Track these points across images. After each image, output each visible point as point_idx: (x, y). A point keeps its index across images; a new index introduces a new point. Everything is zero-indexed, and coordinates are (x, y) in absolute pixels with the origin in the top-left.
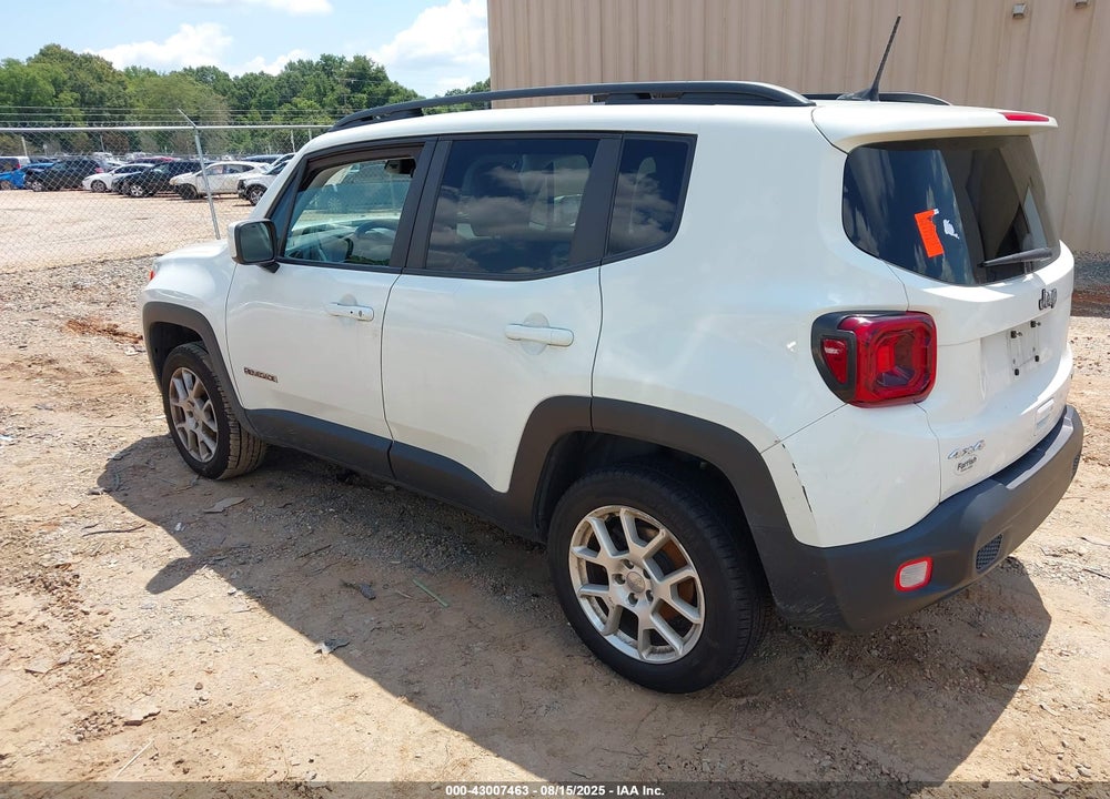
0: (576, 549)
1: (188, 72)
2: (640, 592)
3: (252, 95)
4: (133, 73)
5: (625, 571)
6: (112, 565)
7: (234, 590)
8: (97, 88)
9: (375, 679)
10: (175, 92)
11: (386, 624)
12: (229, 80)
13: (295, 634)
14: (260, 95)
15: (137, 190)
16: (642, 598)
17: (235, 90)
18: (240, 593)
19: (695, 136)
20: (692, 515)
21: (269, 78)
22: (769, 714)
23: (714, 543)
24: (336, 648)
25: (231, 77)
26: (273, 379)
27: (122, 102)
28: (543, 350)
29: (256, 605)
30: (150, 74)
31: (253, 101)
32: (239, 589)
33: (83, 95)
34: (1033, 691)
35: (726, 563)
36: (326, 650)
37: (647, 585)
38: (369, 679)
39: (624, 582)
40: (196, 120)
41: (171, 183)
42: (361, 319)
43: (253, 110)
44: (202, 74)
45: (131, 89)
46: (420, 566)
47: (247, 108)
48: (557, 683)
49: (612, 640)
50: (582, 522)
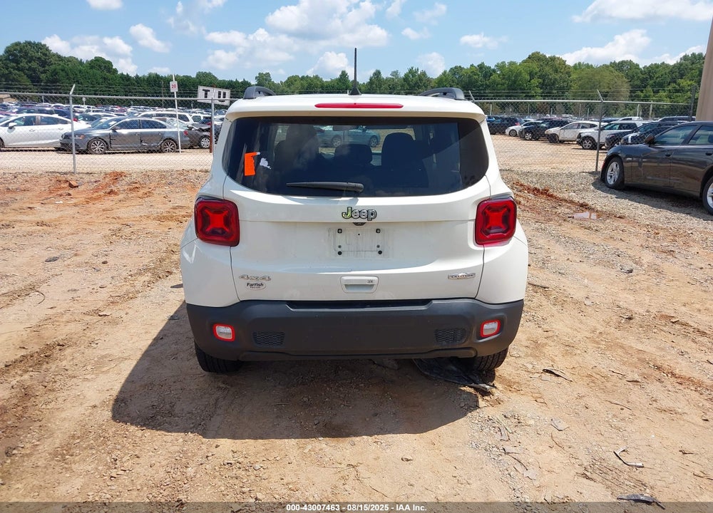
1: (614, 65)
3: (651, 78)
4: (578, 67)
8: (553, 76)
10: (597, 77)
12: (639, 69)
14: (657, 78)
15: (529, 136)
17: (640, 75)
21: (667, 66)
25: (641, 67)
27: (565, 84)
30: (588, 66)
31: (651, 82)
33: (544, 81)
40: (605, 96)
41: (546, 133)
43: (649, 89)
44: (620, 66)
45: (574, 76)
47: (645, 87)
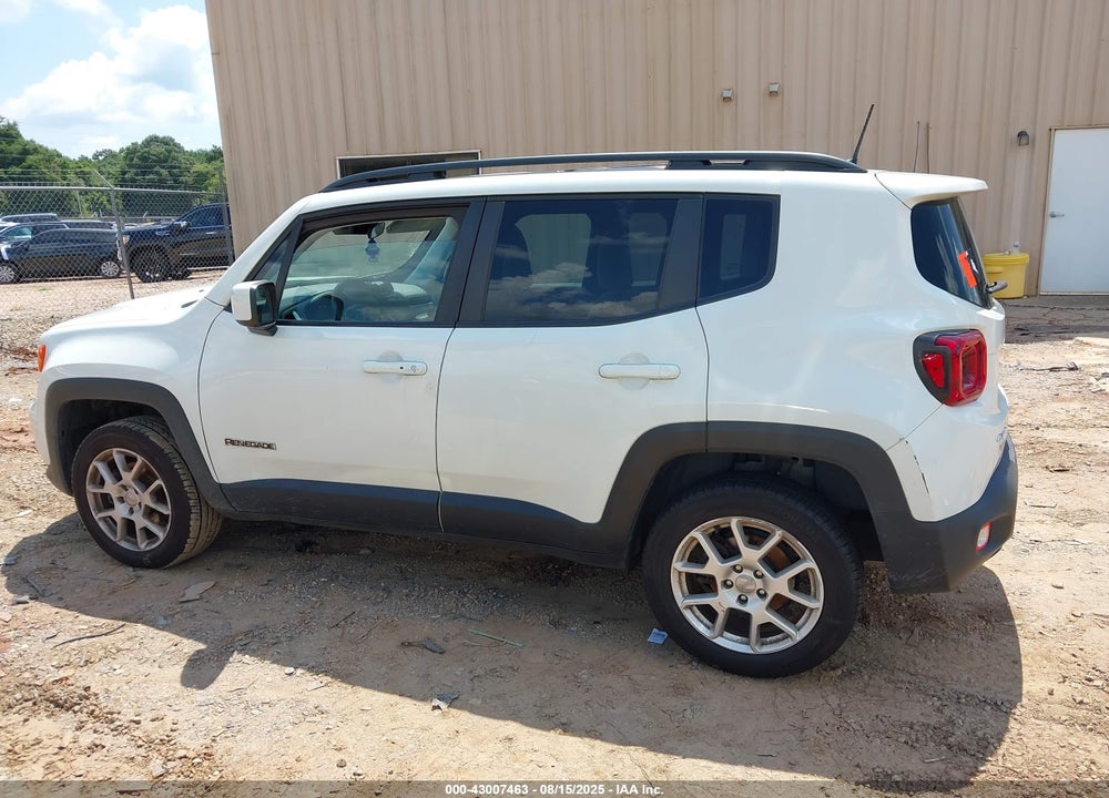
0: (679, 566)
2: (750, 592)
5: (734, 576)
6: (118, 672)
7: (292, 670)
9: (514, 720)
11: (479, 671)
13: (396, 698)
16: (753, 598)
18: (299, 671)
19: (778, 197)
20: (810, 514)
22: (866, 677)
23: (833, 535)
24: (453, 701)
26: (269, 446)
28: (645, 385)
29: (329, 679)
32: (296, 668)
34: (1026, 624)
35: (844, 550)
36: (443, 706)
37: (759, 583)
38: (509, 722)
39: (731, 586)
42: (413, 374)
46: (462, 616)
48: (679, 690)
49: (720, 641)
50: (687, 538)
